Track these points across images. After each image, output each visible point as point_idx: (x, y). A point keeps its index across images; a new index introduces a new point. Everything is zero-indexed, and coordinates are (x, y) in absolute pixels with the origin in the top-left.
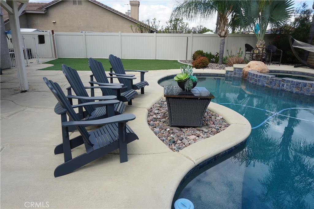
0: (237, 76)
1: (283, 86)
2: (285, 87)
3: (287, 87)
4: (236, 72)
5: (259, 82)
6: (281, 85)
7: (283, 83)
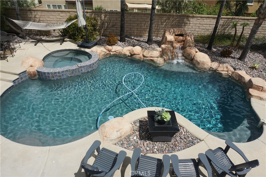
0: (24, 79)
1: (82, 71)
2: (83, 71)
3: (85, 70)
4: (22, 76)
5: (63, 76)
6: (80, 71)
7: (81, 69)
